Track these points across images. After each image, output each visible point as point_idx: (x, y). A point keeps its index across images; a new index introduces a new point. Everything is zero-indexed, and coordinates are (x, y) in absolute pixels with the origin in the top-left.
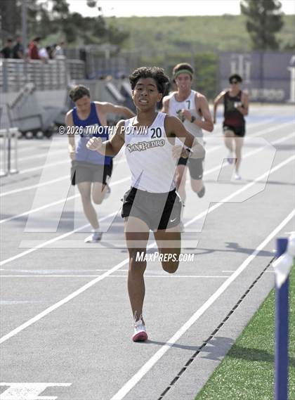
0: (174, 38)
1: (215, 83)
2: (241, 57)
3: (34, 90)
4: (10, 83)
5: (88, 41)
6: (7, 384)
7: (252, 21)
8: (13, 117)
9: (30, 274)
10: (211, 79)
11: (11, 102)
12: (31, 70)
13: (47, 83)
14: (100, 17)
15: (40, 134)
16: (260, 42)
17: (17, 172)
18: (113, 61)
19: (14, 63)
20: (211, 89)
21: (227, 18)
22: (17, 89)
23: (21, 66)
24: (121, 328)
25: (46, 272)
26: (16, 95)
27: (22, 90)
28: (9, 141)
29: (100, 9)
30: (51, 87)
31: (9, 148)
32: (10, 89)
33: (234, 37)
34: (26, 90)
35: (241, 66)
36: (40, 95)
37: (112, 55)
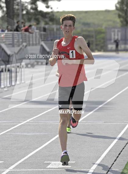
0: (82, 21)
1: (104, 42)
2: (116, 30)
3: (26, 46)
4: (15, 43)
5: (46, 23)
6: (50, 162)
7: (121, 13)
8: (17, 58)
9: (45, 123)
10: (102, 41)
11: (16, 52)
12: (24, 37)
13: (31, 43)
14: (52, 12)
15: (29, 66)
16: (125, 23)
17: (25, 82)
18: (58, 32)
19: (17, 34)
20: (102, 45)
21: (107, 11)
22: (19, 46)
23: (20, 35)
24: (88, 143)
25: (51, 122)
26: (19, 48)
27: (21, 46)
28: (16, 69)
29: (51, 8)
30: (33, 45)
31: (16, 72)
32: (15, 46)
33: (110, 21)
34: (23, 46)
35: (116, 34)
36: (29, 48)
37: (57, 29)
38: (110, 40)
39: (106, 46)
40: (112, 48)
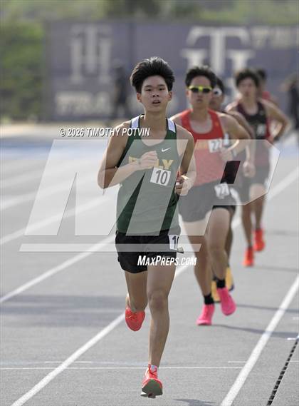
2: (91, 32)
10: (27, 75)
38: (67, 71)
39: (50, 99)
40: (73, 106)
